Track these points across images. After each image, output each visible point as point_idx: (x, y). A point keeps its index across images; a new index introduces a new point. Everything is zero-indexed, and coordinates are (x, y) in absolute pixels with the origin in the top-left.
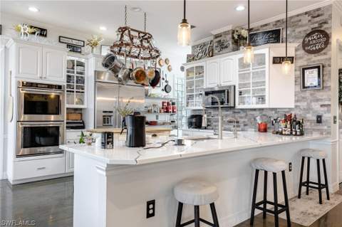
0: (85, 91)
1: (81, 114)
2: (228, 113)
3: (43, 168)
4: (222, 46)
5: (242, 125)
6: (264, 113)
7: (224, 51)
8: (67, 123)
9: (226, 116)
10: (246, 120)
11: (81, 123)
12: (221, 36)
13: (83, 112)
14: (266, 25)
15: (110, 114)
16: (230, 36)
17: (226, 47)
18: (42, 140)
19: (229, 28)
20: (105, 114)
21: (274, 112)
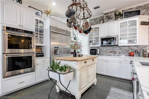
0: (44, 36)
1: (41, 49)
2: (110, 48)
3: (23, 82)
4: (109, 18)
5: (118, 53)
6: (130, 48)
7: (110, 20)
8: (36, 54)
9: (109, 49)
10: (120, 51)
11: (42, 54)
12: (108, 14)
13: (42, 48)
14: (131, 9)
15: (57, 49)
16: (114, 13)
17: (111, 18)
18: (20, 64)
19: (114, 9)
20: (55, 49)
21: (136, 47)
